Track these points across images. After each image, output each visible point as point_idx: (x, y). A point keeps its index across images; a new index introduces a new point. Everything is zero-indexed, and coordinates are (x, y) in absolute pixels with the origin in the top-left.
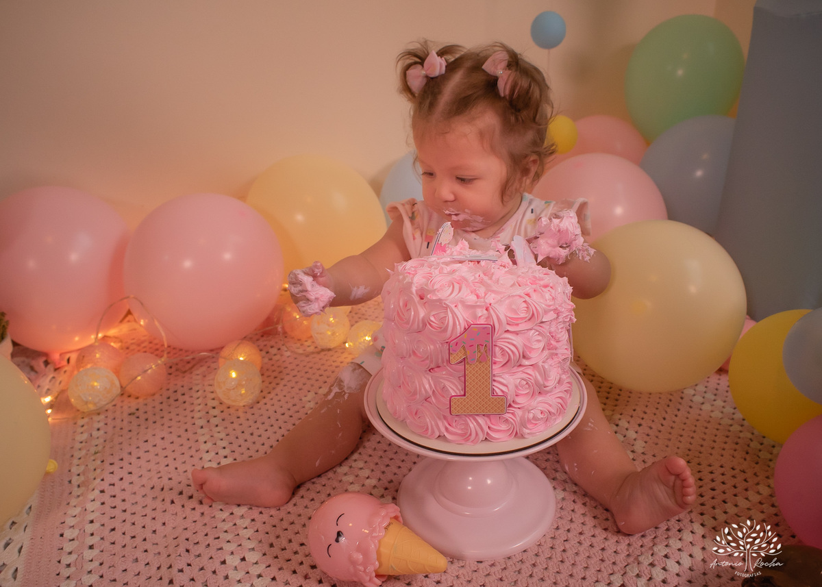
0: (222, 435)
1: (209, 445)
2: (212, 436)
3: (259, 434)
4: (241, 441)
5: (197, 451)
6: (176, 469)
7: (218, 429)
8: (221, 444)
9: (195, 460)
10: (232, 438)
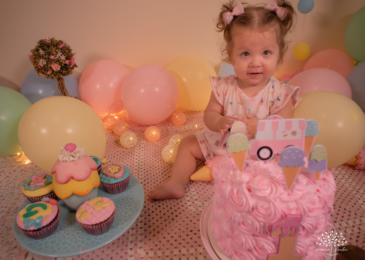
0: (143, 154)
1: (138, 157)
2: (139, 154)
3: (155, 156)
4: (148, 158)
6: (125, 163)
7: (142, 152)
8: (141, 157)
9: (132, 161)
10: (146, 156)
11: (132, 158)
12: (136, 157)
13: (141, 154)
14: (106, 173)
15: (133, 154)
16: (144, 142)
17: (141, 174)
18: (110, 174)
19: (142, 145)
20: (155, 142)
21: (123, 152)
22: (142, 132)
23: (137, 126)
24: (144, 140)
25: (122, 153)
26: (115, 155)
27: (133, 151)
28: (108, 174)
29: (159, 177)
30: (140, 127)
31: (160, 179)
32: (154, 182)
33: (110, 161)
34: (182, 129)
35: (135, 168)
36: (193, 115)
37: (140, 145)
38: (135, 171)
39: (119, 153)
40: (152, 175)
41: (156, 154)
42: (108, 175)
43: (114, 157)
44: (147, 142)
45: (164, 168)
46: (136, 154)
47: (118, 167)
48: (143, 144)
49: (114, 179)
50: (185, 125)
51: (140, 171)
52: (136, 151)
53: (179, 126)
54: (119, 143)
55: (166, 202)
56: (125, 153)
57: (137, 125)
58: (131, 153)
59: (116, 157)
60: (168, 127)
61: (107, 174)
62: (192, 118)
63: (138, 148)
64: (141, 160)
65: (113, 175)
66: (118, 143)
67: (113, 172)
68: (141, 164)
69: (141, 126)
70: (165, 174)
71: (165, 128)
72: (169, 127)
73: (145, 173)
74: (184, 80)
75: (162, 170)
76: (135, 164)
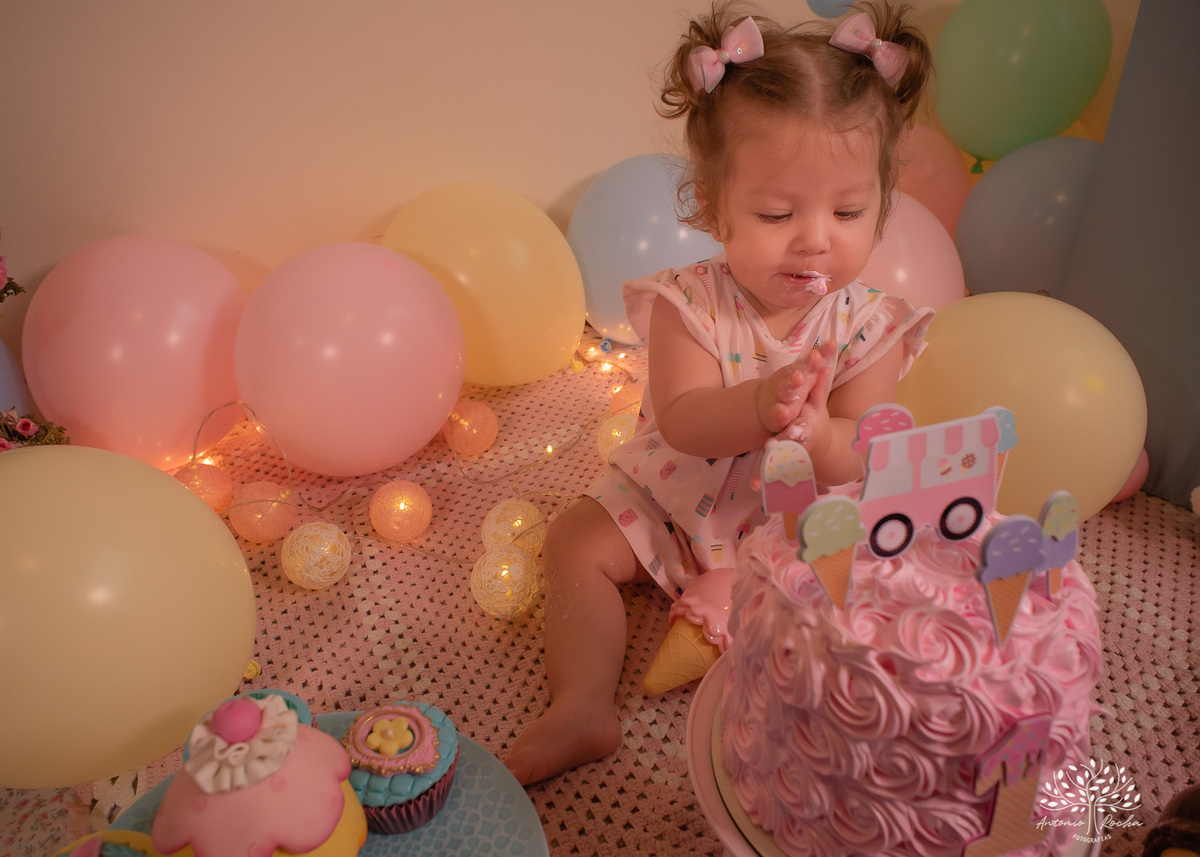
0: (391, 602)
1: (375, 617)
2: (376, 604)
3: (442, 600)
4: (419, 612)
5: (359, 627)
7: (383, 593)
8: (392, 616)
9: (359, 642)
10: (405, 607)
11: (353, 625)
12: (368, 621)
13: (382, 602)
14: (364, 761)
15: (349, 611)
16: (374, 551)
17: (424, 688)
18: (387, 764)
19: (373, 565)
20: (415, 541)
21: (307, 608)
22: (344, 509)
23: (313, 483)
24: (370, 542)
25: (303, 613)
26: (281, 631)
27: (344, 597)
28: (381, 763)
29: (497, 684)
30: (330, 487)
31: (503, 691)
32: (486, 708)
33: (269, 658)
34: (492, 465)
35: (385, 665)
36: (507, 401)
37: (364, 566)
38: (390, 681)
39: (291, 616)
40: (465, 679)
41: (443, 587)
42: (380, 768)
43: (278, 638)
44: (384, 547)
45: (498, 641)
46: (364, 607)
47: (404, 722)
48: (372, 558)
49: (410, 780)
50: (497, 449)
51: (412, 673)
52: (359, 593)
53: (476, 458)
54: (273, 574)
55: (566, 781)
56: (315, 612)
57: (312, 479)
58: (340, 606)
59: (287, 636)
60: (437, 467)
61: (375, 764)
62: (508, 414)
63: (361, 580)
64: (396, 630)
65: (402, 762)
66: (265, 575)
67: (392, 748)
68: (400, 645)
69: (329, 480)
70: (509, 664)
71: (427, 472)
72: (442, 468)
73: (434, 681)
74: (463, 279)
75: (492, 652)
76: (380, 651)
